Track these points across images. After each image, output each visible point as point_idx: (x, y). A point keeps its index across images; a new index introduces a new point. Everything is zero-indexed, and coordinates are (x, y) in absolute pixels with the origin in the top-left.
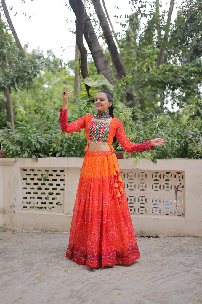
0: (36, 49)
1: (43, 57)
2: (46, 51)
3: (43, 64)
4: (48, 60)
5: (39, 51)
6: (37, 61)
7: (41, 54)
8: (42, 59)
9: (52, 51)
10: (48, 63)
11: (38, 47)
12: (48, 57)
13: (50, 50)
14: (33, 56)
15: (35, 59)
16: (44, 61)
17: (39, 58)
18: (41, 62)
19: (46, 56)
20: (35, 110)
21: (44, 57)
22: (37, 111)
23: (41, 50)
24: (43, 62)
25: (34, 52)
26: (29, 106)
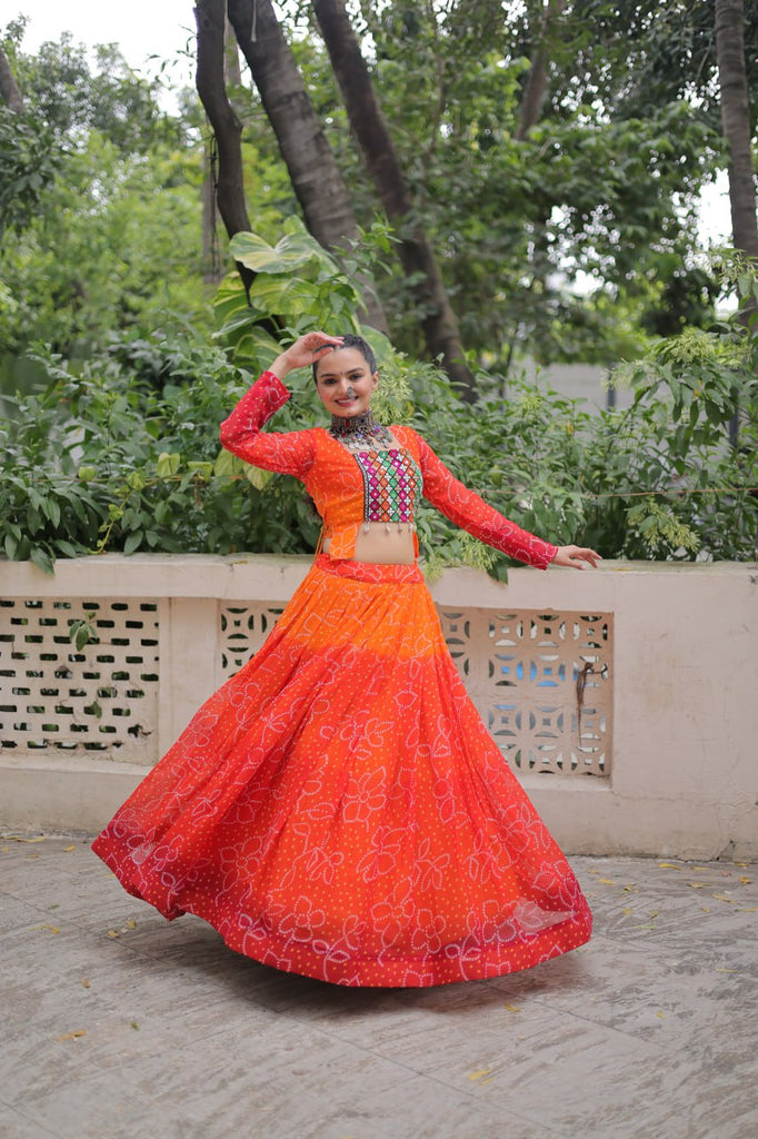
0: (58, 42)
1: (84, 74)
2: (95, 52)
3: (84, 102)
4: (102, 86)
5: (67, 52)
6: (59, 88)
7: (75, 60)
8: (80, 81)
9: (120, 49)
10: (104, 100)
11: (66, 34)
12: (103, 75)
13: (111, 45)
14: (46, 70)
15: (53, 82)
16: (87, 90)
17: (69, 76)
18: (75, 93)
19: (95, 72)
20: (55, 296)
21: (88, 74)
22: (61, 298)
23: (74, 44)
24: (81, 96)
25: (48, 50)
26: (29, 278)
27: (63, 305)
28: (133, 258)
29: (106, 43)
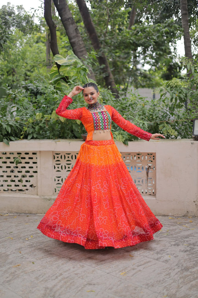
0: (6, 5)
2: (17, 8)
3: (14, 21)
4: (19, 16)
5: (9, 8)
6: (7, 17)
7: (11, 10)
8: (13, 15)
9: (23, 7)
10: (19, 20)
11: (9, 3)
12: (19, 13)
13: (21, 6)
14: (4, 12)
15: (6, 15)
17: (10, 14)
18: (12, 18)
19: (17, 13)
20: (7, 72)
21: (15, 13)
22: (9, 73)
23: (11, 6)
24: (14, 19)
25: (4, 7)
27: (10, 75)
28: (28, 62)
29: (19, 5)
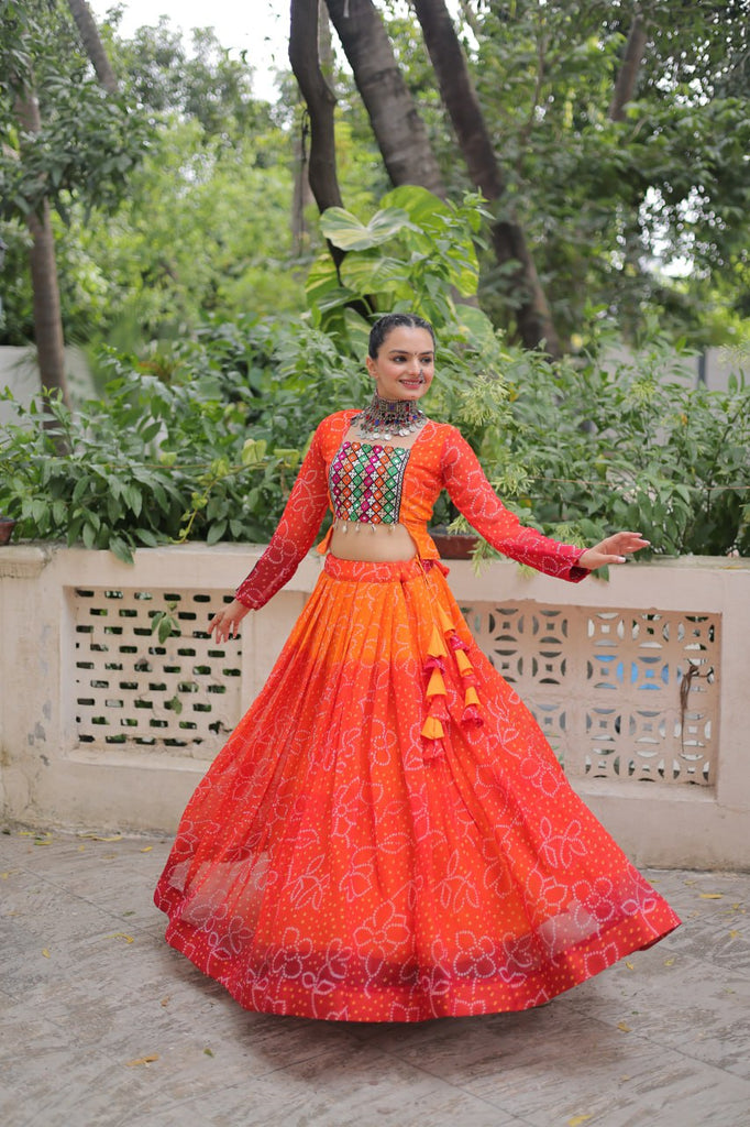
1: (181, 58)
2: (192, 35)
4: (198, 70)
5: (163, 38)
6: (155, 70)
7: (171, 43)
8: (175, 63)
9: (216, 33)
10: (198, 83)
11: (163, 18)
12: (199, 58)
13: (207, 29)
14: (143, 50)
15: (149, 63)
16: (182, 72)
17: (164, 58)
18: (171, 74)
19: (190, 55)
20: (144, 275)
21: (183, 56)
22: (151, 277)
23: (172, 27)
24: (178, 78)
25: (143, 34)
26: (119, 259)
27: (152, 285)
28: (226, 238)
29: (202, 27)
